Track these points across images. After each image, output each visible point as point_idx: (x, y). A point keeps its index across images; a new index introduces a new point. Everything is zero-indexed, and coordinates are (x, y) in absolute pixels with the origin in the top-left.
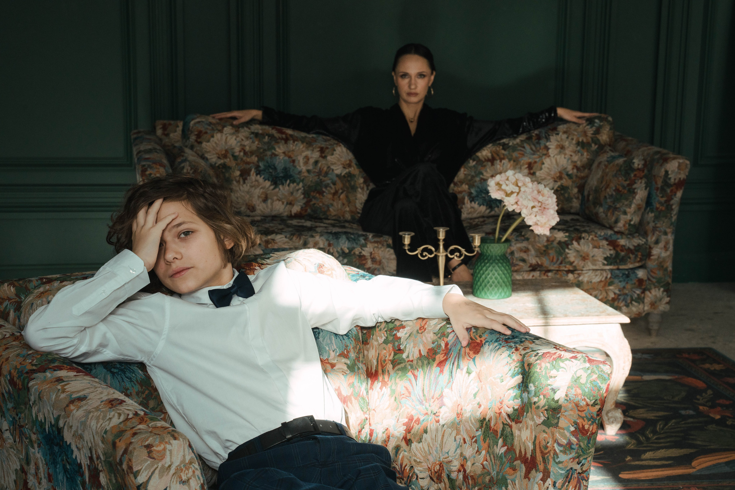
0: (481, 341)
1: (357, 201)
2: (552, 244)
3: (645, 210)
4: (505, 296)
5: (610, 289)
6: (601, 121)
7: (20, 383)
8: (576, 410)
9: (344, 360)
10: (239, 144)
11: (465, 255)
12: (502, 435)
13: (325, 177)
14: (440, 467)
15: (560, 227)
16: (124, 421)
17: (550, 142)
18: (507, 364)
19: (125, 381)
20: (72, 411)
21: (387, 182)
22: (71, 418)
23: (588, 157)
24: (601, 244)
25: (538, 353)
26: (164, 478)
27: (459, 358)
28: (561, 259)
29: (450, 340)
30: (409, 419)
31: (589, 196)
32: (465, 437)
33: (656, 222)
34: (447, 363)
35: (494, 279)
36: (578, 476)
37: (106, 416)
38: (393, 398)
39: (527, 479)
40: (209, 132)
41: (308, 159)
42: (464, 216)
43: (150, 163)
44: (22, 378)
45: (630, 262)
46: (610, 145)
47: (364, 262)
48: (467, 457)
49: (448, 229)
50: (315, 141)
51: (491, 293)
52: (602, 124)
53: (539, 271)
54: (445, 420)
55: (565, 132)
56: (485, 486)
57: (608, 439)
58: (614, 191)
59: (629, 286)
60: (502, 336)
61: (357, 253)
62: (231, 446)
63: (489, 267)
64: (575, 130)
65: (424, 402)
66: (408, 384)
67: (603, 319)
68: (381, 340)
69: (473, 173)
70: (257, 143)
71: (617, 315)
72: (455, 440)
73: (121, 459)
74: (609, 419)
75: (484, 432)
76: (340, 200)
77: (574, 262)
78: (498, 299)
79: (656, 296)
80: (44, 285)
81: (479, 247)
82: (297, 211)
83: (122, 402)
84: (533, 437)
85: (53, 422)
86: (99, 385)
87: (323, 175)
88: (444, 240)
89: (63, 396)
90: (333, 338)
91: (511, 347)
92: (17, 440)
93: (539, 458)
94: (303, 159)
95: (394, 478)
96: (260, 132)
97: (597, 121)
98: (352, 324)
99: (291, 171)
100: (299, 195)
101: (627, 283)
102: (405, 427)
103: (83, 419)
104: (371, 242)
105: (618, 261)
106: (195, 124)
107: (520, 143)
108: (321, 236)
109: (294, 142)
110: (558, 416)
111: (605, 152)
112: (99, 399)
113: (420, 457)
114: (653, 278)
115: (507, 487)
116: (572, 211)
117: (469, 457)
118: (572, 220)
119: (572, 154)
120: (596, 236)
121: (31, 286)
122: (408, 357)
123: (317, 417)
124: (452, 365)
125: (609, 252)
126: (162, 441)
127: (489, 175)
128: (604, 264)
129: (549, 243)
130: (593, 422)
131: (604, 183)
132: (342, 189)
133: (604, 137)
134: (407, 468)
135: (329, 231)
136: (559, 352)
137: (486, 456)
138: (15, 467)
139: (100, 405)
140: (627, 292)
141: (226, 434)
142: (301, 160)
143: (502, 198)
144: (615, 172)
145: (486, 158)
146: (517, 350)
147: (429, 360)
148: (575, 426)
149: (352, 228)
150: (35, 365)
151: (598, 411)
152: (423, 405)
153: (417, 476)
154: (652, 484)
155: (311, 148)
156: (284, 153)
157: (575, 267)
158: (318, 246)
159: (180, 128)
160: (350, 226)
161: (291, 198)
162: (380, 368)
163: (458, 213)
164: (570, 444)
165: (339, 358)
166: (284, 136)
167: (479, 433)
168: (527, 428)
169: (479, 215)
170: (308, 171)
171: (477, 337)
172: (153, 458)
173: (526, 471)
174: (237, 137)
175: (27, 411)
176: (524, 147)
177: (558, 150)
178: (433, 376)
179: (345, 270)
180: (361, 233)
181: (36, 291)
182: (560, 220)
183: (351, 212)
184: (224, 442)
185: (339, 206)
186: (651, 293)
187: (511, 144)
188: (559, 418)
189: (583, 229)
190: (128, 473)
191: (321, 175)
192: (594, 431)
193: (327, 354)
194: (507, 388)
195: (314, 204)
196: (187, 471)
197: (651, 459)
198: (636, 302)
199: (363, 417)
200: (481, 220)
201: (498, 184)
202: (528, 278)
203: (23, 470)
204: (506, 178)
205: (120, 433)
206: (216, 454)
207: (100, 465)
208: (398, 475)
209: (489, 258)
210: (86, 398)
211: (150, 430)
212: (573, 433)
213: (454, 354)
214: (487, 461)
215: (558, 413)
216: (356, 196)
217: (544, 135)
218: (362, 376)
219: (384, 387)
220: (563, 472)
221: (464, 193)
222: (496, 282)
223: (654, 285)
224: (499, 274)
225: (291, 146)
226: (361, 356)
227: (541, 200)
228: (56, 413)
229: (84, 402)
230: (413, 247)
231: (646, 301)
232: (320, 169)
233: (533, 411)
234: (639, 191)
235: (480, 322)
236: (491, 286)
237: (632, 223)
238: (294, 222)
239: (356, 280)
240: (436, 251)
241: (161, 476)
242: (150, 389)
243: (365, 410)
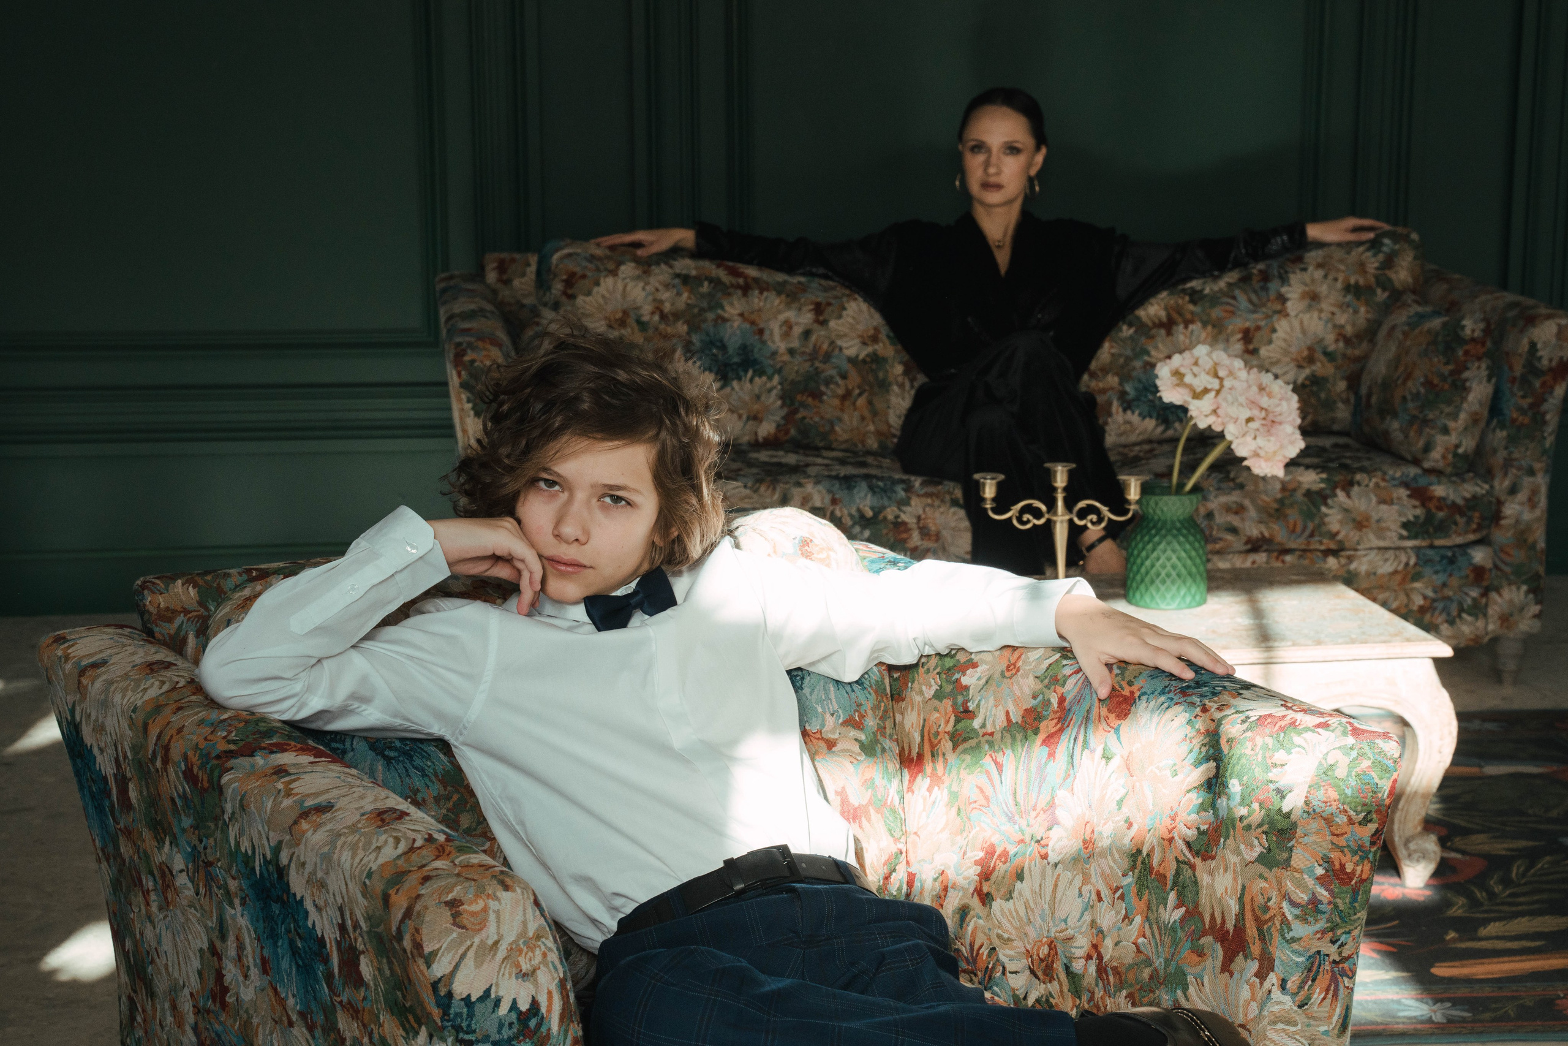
0: (1132, 693)
1: (891, 412)
2: (1291, 496)
3: (1488, 423)
4: (1194, 604)
5: (1415, 589)
6: (1395, 242)
7: (205, 778)
8: (1328, 833)
9: (853, 733)
10: (650, 298)
11: (1110, 520)
12: (1175, 883)
13: (825, 363)
14: (1050, 949)
15: (1308, 461)
16: (405, 853)
17: (1289, 285)
18: (1185, 739)
19: (412, 774)
20: (304, 832)
21: (953, 371)
22: (302, 847)
23: (1369, 316)
24: (1395, 495)
25: (1248, 718)
26: (485, 966)
27: (1086, 728)
28: (1310, 526)
29: (1069, 692)
30: (987, 853)
31: (1369, 395)
32: (1101, 889)
33: (1512, 449)
34: (1062, 737)
35: (1169, 568)
36: (1332, 968)
37: (370, 843)
38: (954, 810)
39: (1227, 974)
40: (589, 274)
41: (791, 328)
42: (1110, 439)
43: (473, 340)
44: (208, 766)
45: (1456, 532)
46: (1414, 292)
47: (904, 536)
48: (1105, 929)
49: (1074, 466)
50: (804, 291)
51: (1164, 597)
52: (1397, 247)
53: (1265, 551)
54: (1060, 854)
55: (1319, 266)
56: (1141, 988)
57: (1409, 896)
58: (1423, 384)
59: (1454, 582)
60: (1174, 683)
61: (890, 517)
62: (623, 906)
63: (1159, 543)
64: (1341, 261)
65: (1017, 817)
66: (983, 780)
67: (1397, 648)
68: (929, 693)
69: (1129, 352)
70: (685, 295)
71: (1425, 640)
72: (1080, 894)
73: (399, 929)
74: (1410, 855)
75: (1139, 878)
76: (855, 409)
77: (1337, 533)
78: (1179, 608)
79: (1511, 601)
80: (252, 584)
81: (1138, 502)
82: (769, 434)
83: (403, 814)
84: (1239, 888)
85: (269, 856)
86: (358, 782)
87: (821, 358)
88: (1065, 489)
89: (287, 802)
90: (832, 689)
91: (1193, 704)
92: (202, 890)
93: (1251, 931)
94: (781, 326)
95: (955, 971)
96: (694, 273)
97: (1387, 241)
98: (869, 660)
99: (756, 350)
100: (773, 400)
101: (1450, 575)
102: (978, 869)
103: (326, 849)
104: (918, 496)
105: (1431, 530)
106: (562, 258)
107: (1225, 289)
108: (817, 483)
109: (761, 293)
110: (1290, 845)
111: (1405, 305)
112: (357, 809)
113: (1009, 929)
114: (1506, 564)
115: (1187, 989)
116: (1336, 427)
117: (1109, 930)
118: (1336, 445)
119: (1335, 310)
120: (1384, 480)
121: (228, 584)
122: (983, 726)
123: (798, 848)
124: (1072, 741)
125: (1413, 511)
126: (480, 892)
127: (1161, 356)
128: (1402, 537)
129: (1287, 494)
130: (1362, 858)
131: (1401, 369)
132: (859, 387)
133: (1402, 274)
134: (985, 951)
135: (833, 473)
136: (1291, 714)
137: (1142, 926)
138: (199, 945)
139: (359, 821)
140: (1451, 593)
141: (613, 882)
142: (775, 328)
143: (1185, 401)
144: (1424, 346)
145: (1157, 321)
146: (1205, 710)
147: (1026, 732)
148: (1326, 865)
149: (880, 467)
150: (234, 742)
151: (1373, 835)
152: (1015, 823)
153: (1004, 968)
154: (1500, 988)
155: (795, 305)
156: (741, 315)
157: (1340, 542)
158: (810, 505)
159: (533, 268)
160: (875, 463)
161: (756, 407)
162: (927, 747)
163: (1098, 433)
164: (1315, 902)
165: (844, 729)
166: (741, 281)
167: (1129, 880)
168: (1226, 870)
169: (1141, 438)
170: (791, 352)
171: (1124, 684)
172: (464, 927)
173: (1225, 957)
174: (647, 283)
175: (218, 834)
176: (1234, 298)
177: (1306, 302)
178: (1033, 766)
179: (857, 550)
180: (897, 476)
181: (237, 595)
182: (1307, 448)
183: (878, 433)
184: (609, 899)
185: (855, 423)
186: (1500, 595)
187: (1207, 291)
188: (1291, 849)
189: (1356, 465)
190: (413, 957)
191: (816, 358)
192: (1364, 876)
193: (820, 722)
194: (1185, 787)
195: (804, 418)
196: (530, 954)
197: (1498, 938)
198: (1470, 614)
199: (894, 849)
200: (1146, 447)
201: (1177, 374)
202: (1243, 566)
203: (214, 951)
204: (1193, 361)
205: (398, 878)
206: (594, 922)
207: (360, 939)
208: (963, 965)
209: (1159, 525)
210: (333, 807)
211: (456, 872)
212: (1321, 880)
213: (1077, 718)
214: (1144, 936)
215: (1291, 839)
216: (888, 401)
217: (1276, 273)
218: (891, 767)
219: (936, 788)
220: (1301, 959)
221: (1109, 393)
222: (1174, 574)
223: (1508, 579)
224: (1179, 559)
225: (756, 300)
226: (889, 724)
227: (1265, 406)
228: (274, 837)
229: (329, 815)
230: (1002, 502)
231: (1490, 611)
232: (815, 346)
233: (1238, 835)
234: (1474, 385)
235: (1132, 651)
236: (1164, 582)
237: (1460, 451)
238: (764, 456)
239: (878, 571)
240: (1048, 512)
241: (479, 963)
242: (462, 790)
243: (897, 834)
